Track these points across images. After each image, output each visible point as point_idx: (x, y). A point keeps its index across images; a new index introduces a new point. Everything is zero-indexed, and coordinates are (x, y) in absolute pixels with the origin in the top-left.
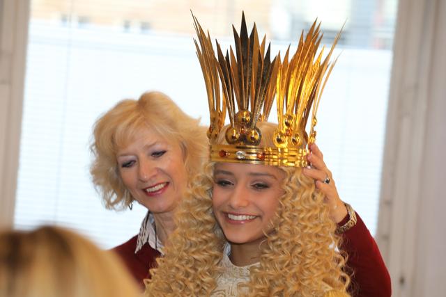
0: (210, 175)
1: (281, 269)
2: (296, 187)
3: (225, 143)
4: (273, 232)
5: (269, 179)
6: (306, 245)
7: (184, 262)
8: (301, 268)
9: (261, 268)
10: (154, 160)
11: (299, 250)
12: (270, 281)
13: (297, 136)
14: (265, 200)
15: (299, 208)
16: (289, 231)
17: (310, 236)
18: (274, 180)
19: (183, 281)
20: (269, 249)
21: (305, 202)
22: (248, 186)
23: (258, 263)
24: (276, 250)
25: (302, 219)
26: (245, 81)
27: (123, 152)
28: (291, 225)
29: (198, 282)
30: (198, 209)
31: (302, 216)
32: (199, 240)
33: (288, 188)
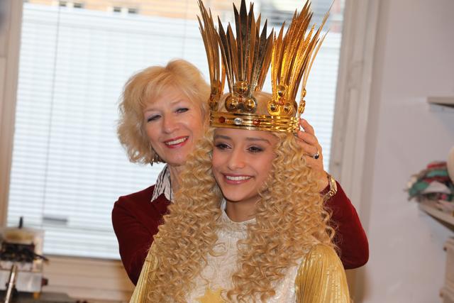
1: (276, 227)
2: (287, 151)
3: (224, 110)
4: (266, 191)
5: (263, 144)
6: (297, 204)
7: (188, 219)
8: (292, 225)
9: (257, 226)
11: (290, 208)
12: (266, 237)
13: (288, 105)
14: (259, 162)
15: (290, 170)
16: (281, 191)
17: (299, 195)
18: (268, 144)
19: (188, 238)
20: (263, 207)
21: (295, 164)
22: (245, 149)
23: (254, 220)
24: (270, 209)
25: (293, 180)
26: (244, 55)
28: (283, 186)
29: (201, 237)
30: (200, 170)
31: (292, 177)
32: (201, 199)
33: (280, 152)
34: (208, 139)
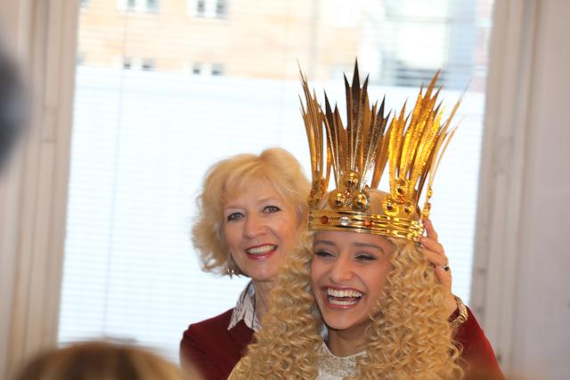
0: (310, 246)
1: (391, 361)
2: (406, 262)
3: (328, 208)
4: (379, 315)
5: (375, 252)
6: (418, 330)
7: (280, 349)
8: (412, 359)
9: (367, 359)
10: (264, 217)
11: (410, 336)
12: (379, 375)
13: (409, 204)
14: (370, 273)
15: (409, 286)
16: (398, 314)
17: (422, 320)
18: (381, 253)
19: (281, 372)
20: (376, 335)
21: (416, 281)
22: (353, 257)
23: (365, 352)
24: (384, 337)
25: (413, 300)
26: (355, 138)
27: (233, 203)
28: (400, 307)
29: (298, 373)
31: (412, 296)
32: (297, 322)
33: (397, 263)
34: (306, 246)
